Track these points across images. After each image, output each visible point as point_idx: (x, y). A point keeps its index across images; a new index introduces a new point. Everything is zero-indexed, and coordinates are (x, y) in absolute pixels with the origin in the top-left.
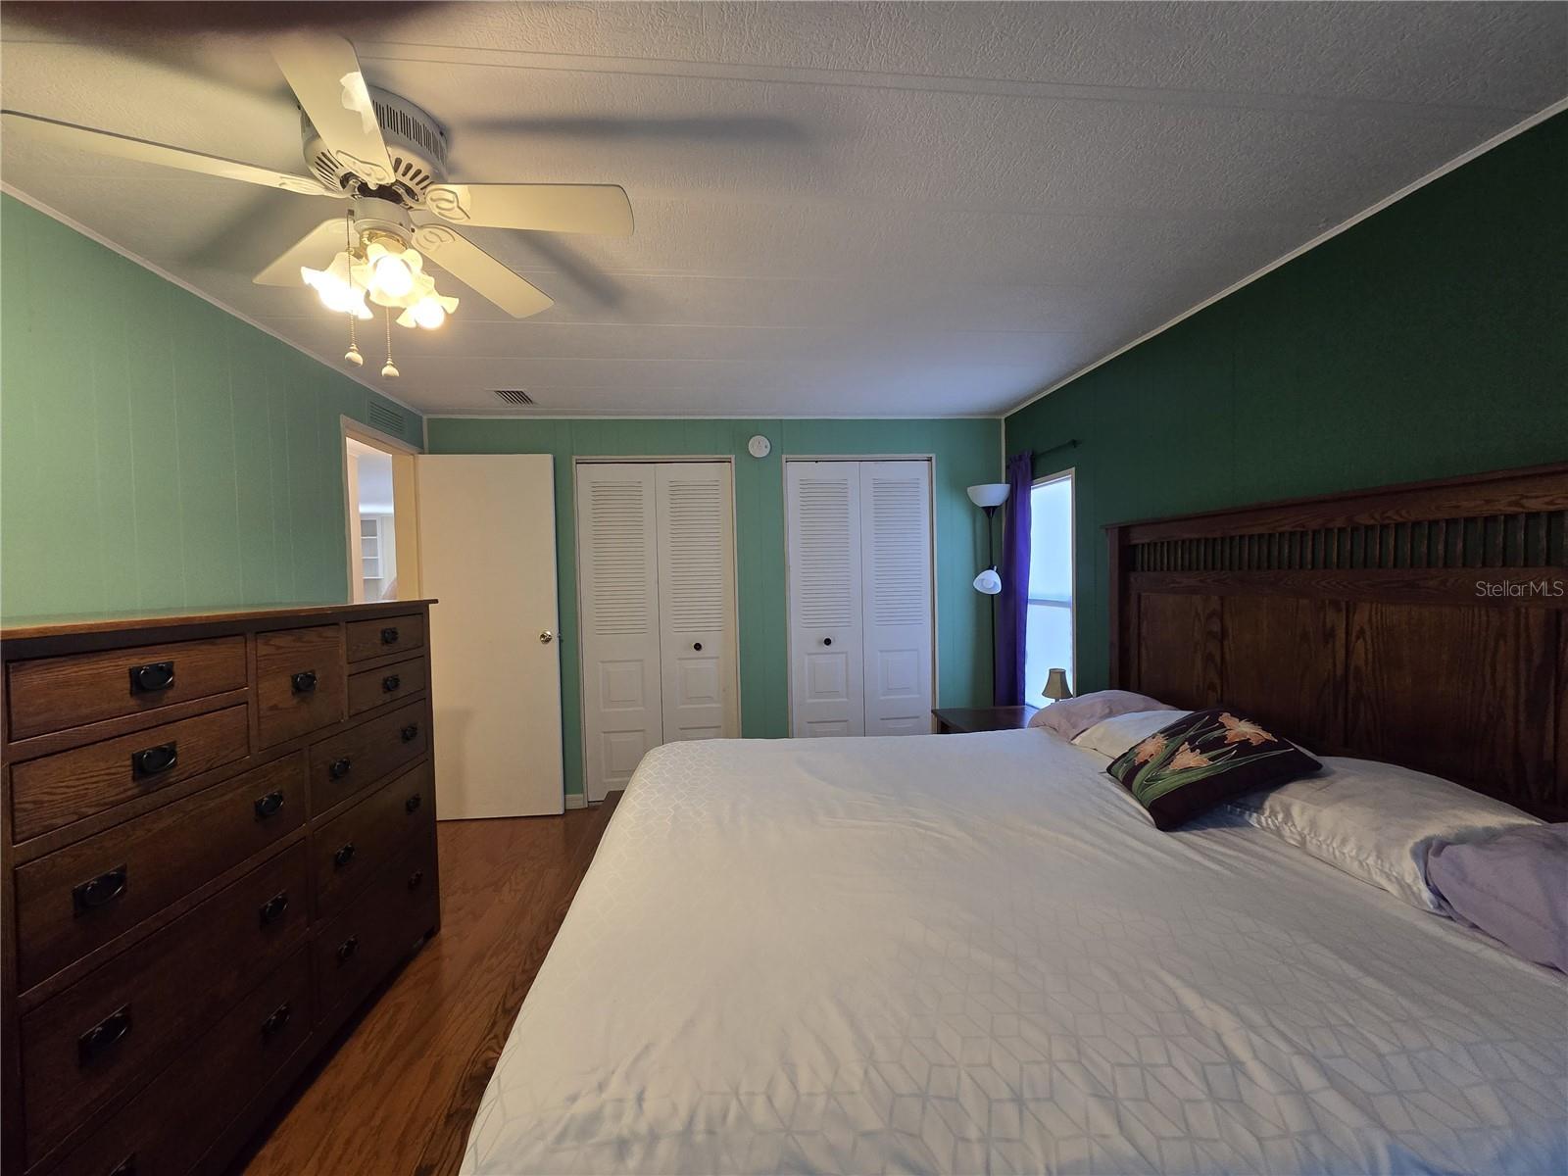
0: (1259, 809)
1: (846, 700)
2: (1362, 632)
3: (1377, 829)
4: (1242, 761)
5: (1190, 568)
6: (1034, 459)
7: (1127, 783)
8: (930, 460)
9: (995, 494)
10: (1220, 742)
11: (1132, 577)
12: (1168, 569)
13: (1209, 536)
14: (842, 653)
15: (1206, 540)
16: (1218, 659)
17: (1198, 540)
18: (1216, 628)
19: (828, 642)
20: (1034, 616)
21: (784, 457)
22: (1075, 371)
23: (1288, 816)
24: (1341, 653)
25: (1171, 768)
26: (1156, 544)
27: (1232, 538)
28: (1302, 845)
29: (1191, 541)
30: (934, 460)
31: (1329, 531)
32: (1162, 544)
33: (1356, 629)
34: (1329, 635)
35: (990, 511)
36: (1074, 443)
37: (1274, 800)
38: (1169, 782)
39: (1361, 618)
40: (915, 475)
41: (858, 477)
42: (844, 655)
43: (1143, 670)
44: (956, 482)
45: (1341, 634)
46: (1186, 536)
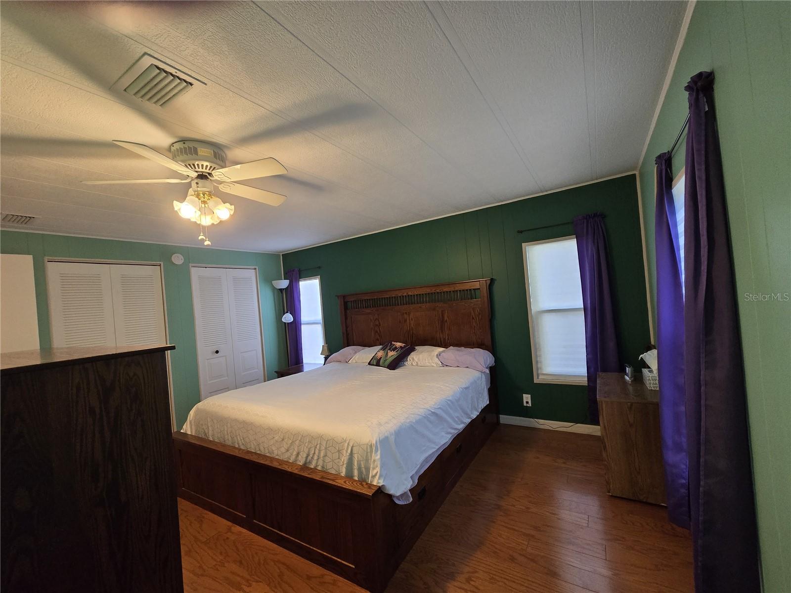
0: (407, 360)
1: (227, 378)
2: (412, 319)
3: (430, 355)
4: (402, 351)
5: (368, 307)
6: (300, 271)
7: (378, 365)
8: (255, 269)
9: (284, 284)
10: (396, 348)
11: (348, 311)
12: (361, 308)
13: (373, 298)
14: (223, 356)
15: (372, 299)
16: (379, 332)
17: (370, 299)
18: (377, 323)
19: (217, 352)
20: (305, 330)
21: (190, 264)
22: (320, 244)
23: (413, 359)
24: (408, 325)
25: (388, 357)
26: (356, 301)
27: (379, 299)
28: (417, 365)
29: (367, 300)
30: (257, 269)
31: (403, 296)
32: (358, 301)
33: (411, 319)
34: (406, 321)
35: (281, 290)
36: (319, 267)
37: (409, 358)
38: (389, 360)
39: (411, 316)
40: (250, 275)
41: (227, 275)
42: (225, 357)
43: (354, 340)
44: (267, 279)
45: (408, 320)
46: (365, 298)
